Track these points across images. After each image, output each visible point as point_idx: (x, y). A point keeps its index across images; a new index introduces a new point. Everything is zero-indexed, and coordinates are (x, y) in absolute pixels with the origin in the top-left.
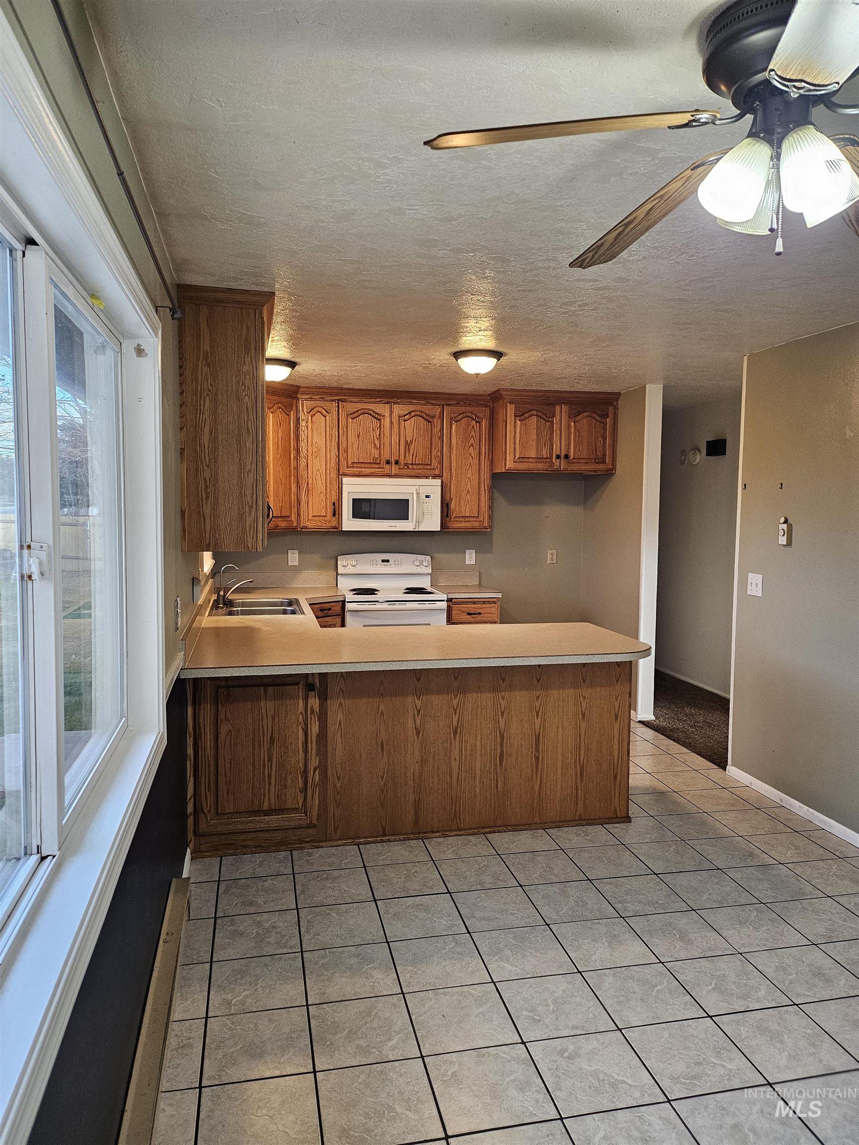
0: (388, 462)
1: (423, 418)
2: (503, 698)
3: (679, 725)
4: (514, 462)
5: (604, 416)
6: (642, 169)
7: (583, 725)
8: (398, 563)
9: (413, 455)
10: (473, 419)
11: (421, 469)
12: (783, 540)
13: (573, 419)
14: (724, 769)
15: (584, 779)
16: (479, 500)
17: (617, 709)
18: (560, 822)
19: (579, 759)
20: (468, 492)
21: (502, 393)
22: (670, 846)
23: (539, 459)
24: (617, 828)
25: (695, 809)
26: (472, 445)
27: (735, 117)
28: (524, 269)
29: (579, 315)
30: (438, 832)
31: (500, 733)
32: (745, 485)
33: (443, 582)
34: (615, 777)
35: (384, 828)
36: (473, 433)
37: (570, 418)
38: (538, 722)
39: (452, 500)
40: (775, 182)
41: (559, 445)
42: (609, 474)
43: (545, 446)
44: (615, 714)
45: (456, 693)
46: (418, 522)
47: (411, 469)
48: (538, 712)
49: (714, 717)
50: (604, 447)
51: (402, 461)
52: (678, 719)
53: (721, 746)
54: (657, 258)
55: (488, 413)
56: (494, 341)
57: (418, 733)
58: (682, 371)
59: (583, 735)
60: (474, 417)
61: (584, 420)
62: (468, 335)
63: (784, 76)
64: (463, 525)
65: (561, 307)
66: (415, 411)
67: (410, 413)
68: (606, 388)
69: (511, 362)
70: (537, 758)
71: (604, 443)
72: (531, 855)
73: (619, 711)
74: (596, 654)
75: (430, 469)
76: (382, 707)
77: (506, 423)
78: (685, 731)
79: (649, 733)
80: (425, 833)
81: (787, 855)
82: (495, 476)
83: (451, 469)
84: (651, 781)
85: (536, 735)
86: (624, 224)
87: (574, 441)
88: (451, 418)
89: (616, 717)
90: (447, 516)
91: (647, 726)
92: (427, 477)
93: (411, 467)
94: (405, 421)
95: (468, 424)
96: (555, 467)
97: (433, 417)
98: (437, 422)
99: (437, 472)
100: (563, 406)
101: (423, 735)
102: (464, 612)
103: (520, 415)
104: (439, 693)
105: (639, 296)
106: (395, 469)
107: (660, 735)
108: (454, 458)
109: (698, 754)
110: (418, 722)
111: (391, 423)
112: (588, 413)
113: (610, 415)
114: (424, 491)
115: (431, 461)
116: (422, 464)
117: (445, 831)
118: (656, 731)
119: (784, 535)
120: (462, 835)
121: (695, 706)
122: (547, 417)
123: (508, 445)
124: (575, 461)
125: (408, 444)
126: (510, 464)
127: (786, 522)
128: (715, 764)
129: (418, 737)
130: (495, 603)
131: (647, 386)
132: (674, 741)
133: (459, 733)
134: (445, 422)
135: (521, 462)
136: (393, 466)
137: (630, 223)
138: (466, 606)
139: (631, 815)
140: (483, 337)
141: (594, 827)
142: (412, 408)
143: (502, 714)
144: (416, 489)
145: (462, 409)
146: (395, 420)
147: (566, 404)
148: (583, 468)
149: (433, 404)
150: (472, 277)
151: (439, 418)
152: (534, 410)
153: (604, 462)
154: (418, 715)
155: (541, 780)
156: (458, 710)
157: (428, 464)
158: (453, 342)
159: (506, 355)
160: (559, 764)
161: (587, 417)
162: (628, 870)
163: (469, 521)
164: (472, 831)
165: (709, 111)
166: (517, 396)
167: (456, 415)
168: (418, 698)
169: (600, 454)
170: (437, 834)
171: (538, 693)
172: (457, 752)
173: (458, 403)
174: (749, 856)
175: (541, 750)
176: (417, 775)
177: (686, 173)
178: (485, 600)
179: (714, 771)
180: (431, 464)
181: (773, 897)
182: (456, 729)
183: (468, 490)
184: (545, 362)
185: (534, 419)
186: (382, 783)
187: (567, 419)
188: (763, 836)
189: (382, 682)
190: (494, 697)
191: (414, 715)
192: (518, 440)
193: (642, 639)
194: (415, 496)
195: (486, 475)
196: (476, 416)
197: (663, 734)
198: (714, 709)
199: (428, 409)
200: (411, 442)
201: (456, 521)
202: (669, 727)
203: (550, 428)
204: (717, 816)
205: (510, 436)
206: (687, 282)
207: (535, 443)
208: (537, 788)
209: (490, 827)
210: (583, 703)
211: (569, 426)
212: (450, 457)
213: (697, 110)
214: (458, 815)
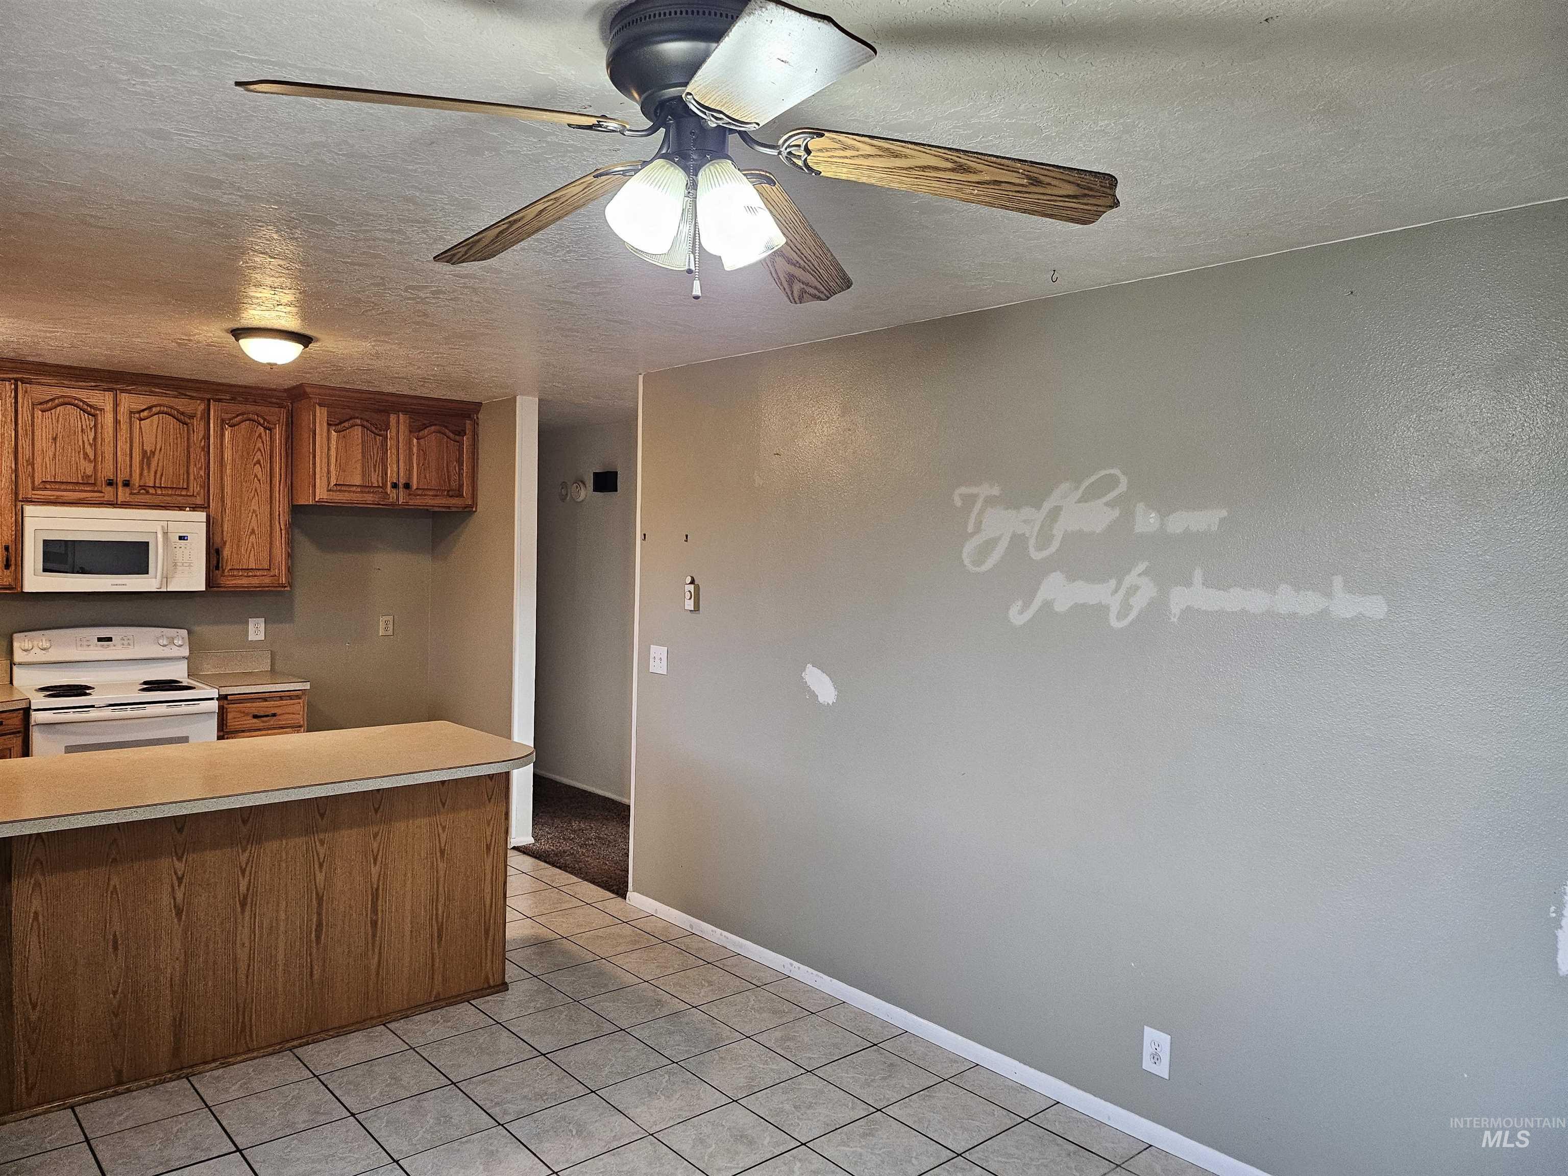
0: (110, 483)
1: (174, 417)
2: (322, 843)
3: (566, 846)
4: (328, 491)
5: (460, 433)
6: (525, 149)
7: (442, 866)
8: (128, 643)
9: (156, 473)
10: (259, 424)
11: (171, 495)
12: (690, 605)
13: (416, 434)
14: (624, 896)
15: (443, 942)
16: (271, 544)
17: (489, 839)
18: (408, 1009)
19: (437, 914)
20: (253, 532)
21: (308, 390)
22: (561, 1012)
23: (365, 488)
24: (489, 1003)
25: (590, 957)
26: (258, 462)
27: (643, 131)
28: (355, 236)
29: (431, 303)
30: (214, 1060)
31: (317, 894)
32: (645, 535)
33: (208, 670)
34: (487, 932)
35: (119, 1073)
36: (260, 445)
37: (410, 432)
38: (375, 870)
39: (225, 543)
40: (691, 212)
41: (395, 469)
42: (468, 511)
43: (375, 471)
44: (487, 845)
45: (244, 843)
46: (166, 578)
47: (153, 494)
48: (377, 856)
49: (609, 830)
50: (460, 475)
51: (136, 480)
52: (564, 839)
53: (619, 867)
54: (539, 252)
55: (283, 417)
56: (299, 321)
57: (179, 913)
58: (564, 384)
59: (442, 879)
60: (262, 422)
61: (431, 438)
62: (258, 308)
63: (702, 103)
64: (244, 581)
65: (406, 291)
66: (160, 405)
67: (150, 408)
68: (461, 396)
69: (323, 351)
70: (374, 924)
71: (461, 469)
72: (365, 1067)
73: (491, 840)
74: (462, 767)
75: (187, 496)
76: (115, 881)
77: (315, 434)
78: (573, 853)
79: (526, 863)
80: (192, 1067)
81: (701, 995)
82: (296, 510)
83: (223, 497)
84: (533, 927)
85: (372, 887)
86: (510, 222)
87: (418, 465)
88: (223, 421)
89: (488, 848)
90: (217, 568)
91: (524, 853)
92: (181, 508)
93: (152, 491)
94: (141, 420)
95: (252, 431)
96: (391, 500)
97: (192, 417)
98: (198, 425)
99: (199, 501)
100: (401, 415)
101: (187, 915)
102: (247, 714)
103: (337, 423)
104: (215, 845)
105: (513, 292)
106: (123, 494)
107: (543, 864)
108: (228, 481)
109: (591, 882)
110: (179, 895)
111: (116, 422)
112: (438, 427)
113: (467, 432)
114: (177, 530)
115: (188, 484)
116: (172, 488)
117: (224, 1059)
118: (535, 857)
119: (690, 599)
120: (255, 1058)
121: (585, 817)
122: (378, 429)
123: (318, 465)
124: (420, 492)
125: (146, 457)
126: (321, 494)
127: (692, 582)
128: (612, 892)
129: (180, 920)
130: (300, 699)
131: (518, 397)
132: (560, 868)
133: (249, 905)
134: (212, 425)
135: (340, 491)
136: (120, 489)
137: (515, 221)
138: (249, 705)
139: (507, 980)
140: (284, 314)
141: (457, 1006)
142: (153, 400)
143: (321, 866)
144: (162, 527)
145: (242, 408)
146: (123, 417)
147: (405, 412)
148: (431, 502)
149: (192, 398)
150: (273, 235)
151: (201, 419)
152: (357, 418)
153: (460, 495)
154: (179, 886)
155: (380, 953)
156: (248, 869)
157: (183, 488)
158: (234, 316)
159: (317, 340)
160: (408, 928)
161: (434, 432)
162: (507, 1056)
163: (255, 576)
164: (270, 1050)
165: (618, 121)
166: (331, 396)
167: (230, 416)
168: (180, 859)
169: (454, 485)
170: (213, 1065)
171: (376, 829)
172: (246, 931)
173: (233, 399)
174: (658, 1005)
175: (380, 908)
176: (177, 980)
177: (587, 178)
178: (283, 694)
179: (613, 903)
180: (187, 489)
181: (686, 1051)
182: (245, 897)
183: (253, 530)
184: (377, 356)
185: (358, 431)
186: (115, 1002)
187: (407, 433)
188: (673, 976)
189: (115, 840)
190: (307, 843)
191: (173, 887)
192: (333, 460)
193: (516, 738)
194: (160, 536)
195: (281, 507)
196: (265, 420)
197: (545, 862)
198: (607, 820)
199: (181, 404)
200: (153, 453)
201: (233, 576)
202: (553, 850)
203: (382, 445)
204: (619, 960)
205: (321, 453)
206: (575, 284)
207: (359, 466)
208: (373, 967)
209: (301, 1038)
210: (441, 836)
211: (410, 442)
212: (222, 479)
213: (603, 116)
214: (247, 1030)
